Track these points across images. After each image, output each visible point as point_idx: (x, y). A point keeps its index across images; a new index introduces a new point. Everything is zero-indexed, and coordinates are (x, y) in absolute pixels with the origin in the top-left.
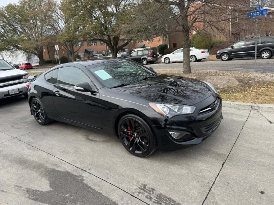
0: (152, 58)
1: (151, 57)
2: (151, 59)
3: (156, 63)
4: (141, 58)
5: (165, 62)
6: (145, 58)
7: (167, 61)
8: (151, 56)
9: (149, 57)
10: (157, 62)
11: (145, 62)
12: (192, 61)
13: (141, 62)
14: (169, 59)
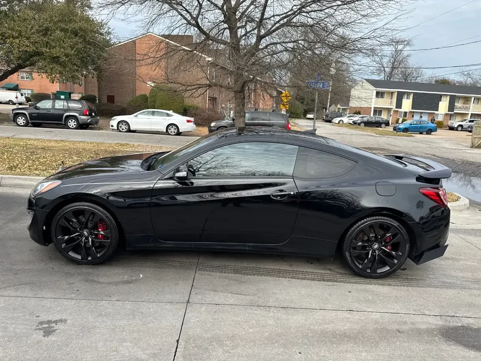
0: (89, 117)
1: (86, 115)
2: (88, 119)
3: (91, 129)
4: (63, 114)
5: (118, 129)
6: (74, 117)
7: (124, 127)
8: (88, 113)
9: (83, 115)
10: (95, 126)
11: (72, 123)
12: (172, 134)
13: (63, 123)
14: (127, 123)
